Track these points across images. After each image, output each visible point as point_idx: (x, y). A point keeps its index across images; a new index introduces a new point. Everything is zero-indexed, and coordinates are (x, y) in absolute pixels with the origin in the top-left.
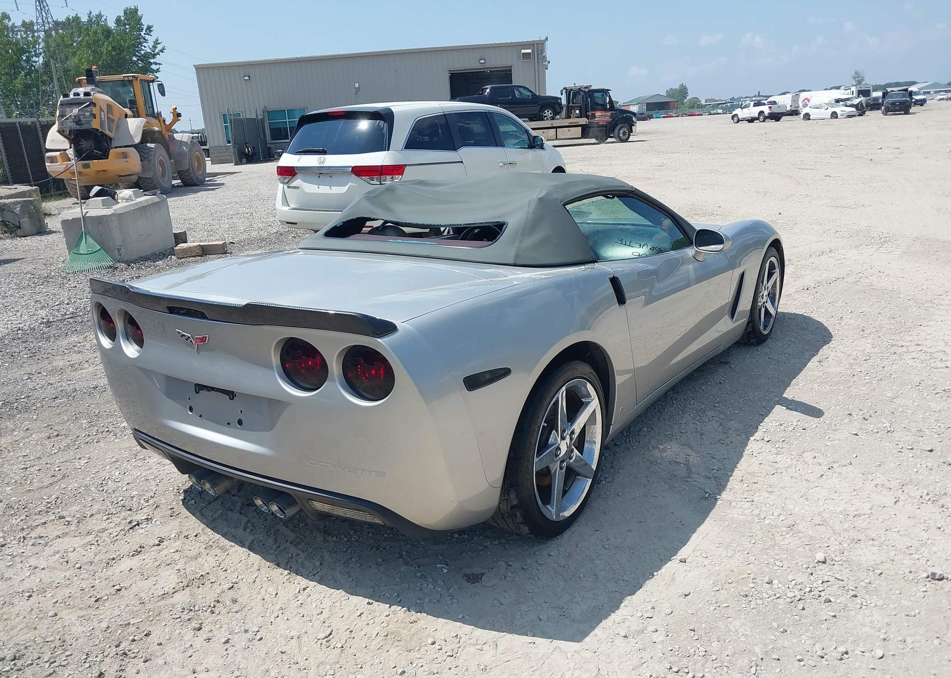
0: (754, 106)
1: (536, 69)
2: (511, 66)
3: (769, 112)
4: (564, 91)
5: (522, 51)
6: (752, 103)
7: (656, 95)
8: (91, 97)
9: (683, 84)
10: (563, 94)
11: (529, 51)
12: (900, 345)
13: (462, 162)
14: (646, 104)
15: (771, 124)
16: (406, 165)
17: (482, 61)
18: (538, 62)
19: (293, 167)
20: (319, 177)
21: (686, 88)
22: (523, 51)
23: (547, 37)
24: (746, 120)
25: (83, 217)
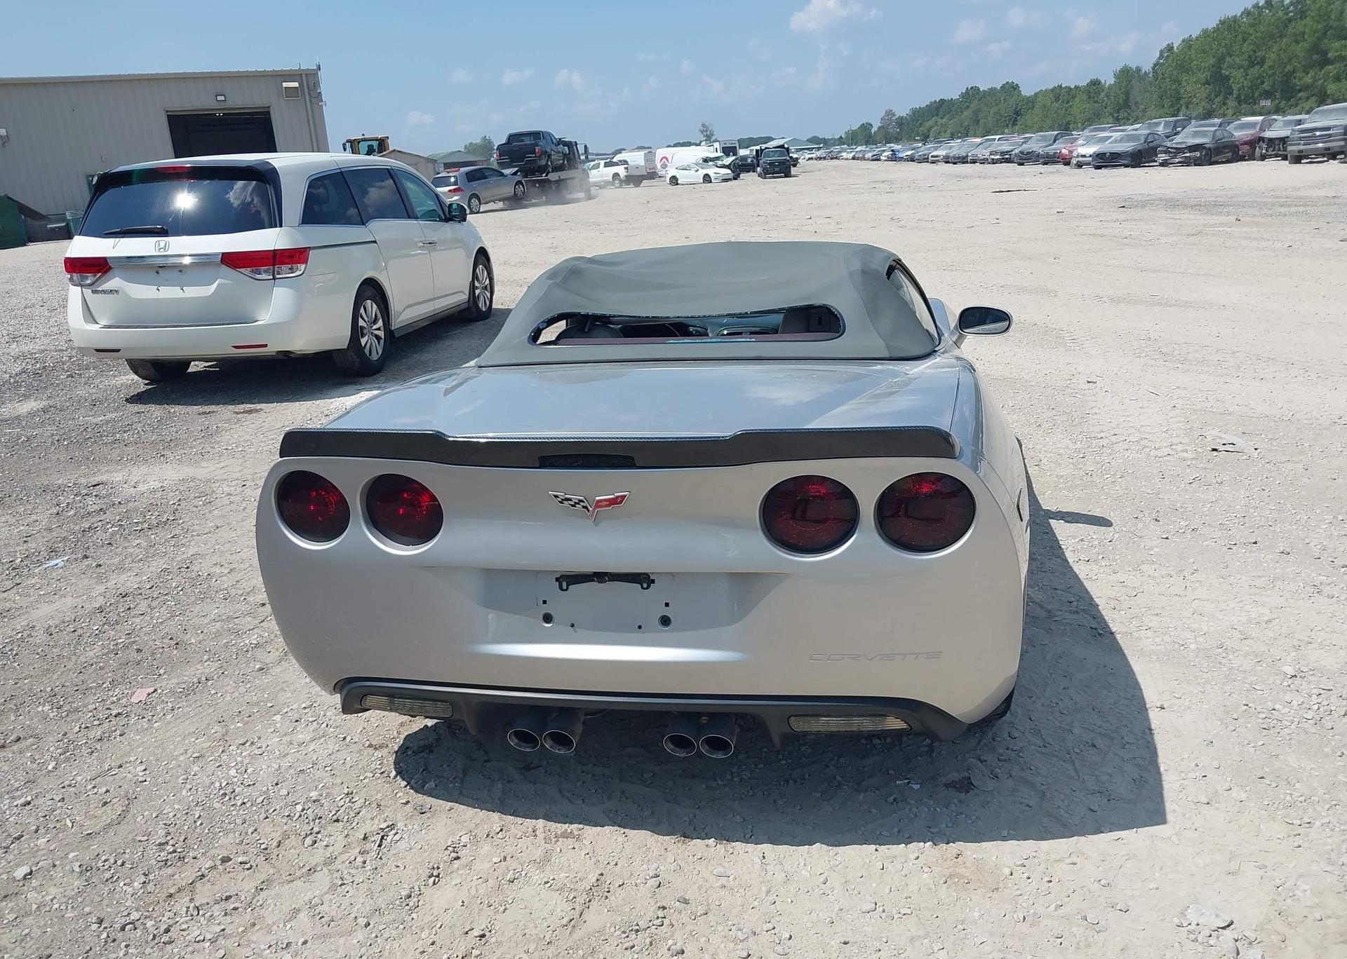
0: (605, 166)
1: (310, 113)
2: (269, 107)
3: (626, 174)
4: (348, 145)
5: (284, 83)
6: (602, 163)
7: (455, 152)
9: (485, 137)
10: (348, 149)
11: (296, 84)
12: (1099, 437)
13: (375, 242)
14: (443, 165)
15: (631, 191)
16: (309, 247)
17: (222, 98)
18: (311, 101)
19: (105, 259)
20: (157, 272)
21: (492, 142)
22: (285, 85)
23: (319, 65)
24: (597, 186)
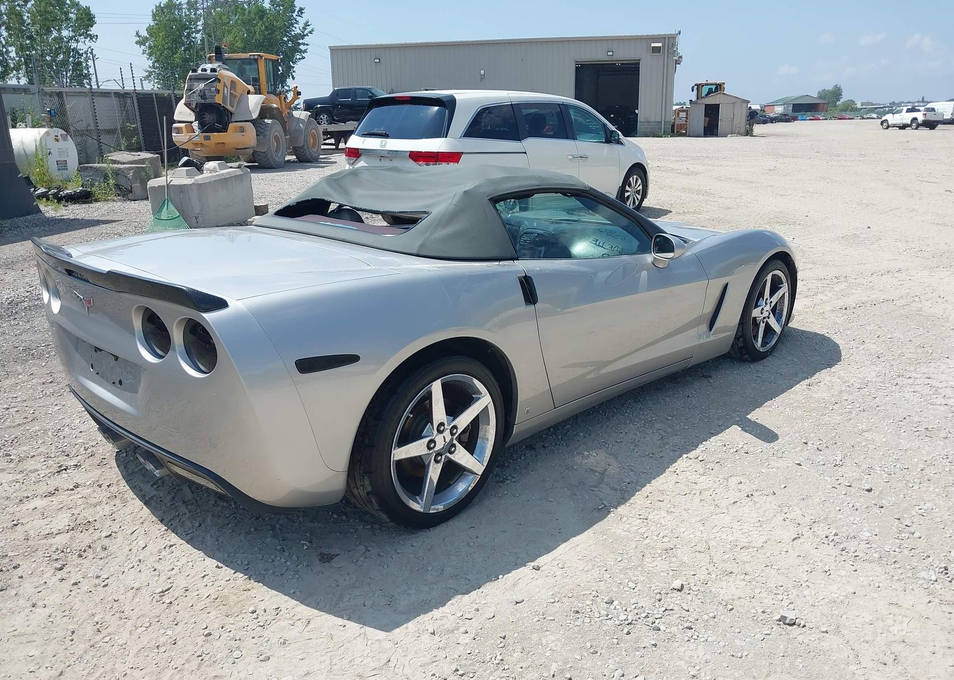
0: (907, 112)
1: (665, 64)
2: (640, 60)
3: (923, 119)
4: (696, 87)
5: (652, 44)
6: (905, 109)
7: (804, 96)
8: (217, 73)
9: (837, 85)
11: (660, 45)
13: (525, 153)
14: (792, 105)
15: (925, 132)
16: (463, 153)
17: (611, 53)
18: (668, 56)
19: (357, 149)
20: (380, 160)
21: (841, 89)
22: (653, 45)
23: (680, 31)
25: (167, 185)
